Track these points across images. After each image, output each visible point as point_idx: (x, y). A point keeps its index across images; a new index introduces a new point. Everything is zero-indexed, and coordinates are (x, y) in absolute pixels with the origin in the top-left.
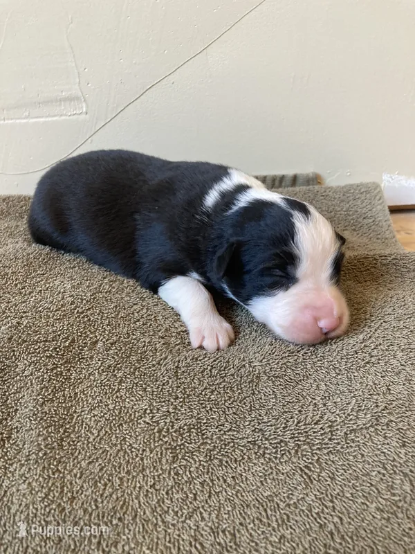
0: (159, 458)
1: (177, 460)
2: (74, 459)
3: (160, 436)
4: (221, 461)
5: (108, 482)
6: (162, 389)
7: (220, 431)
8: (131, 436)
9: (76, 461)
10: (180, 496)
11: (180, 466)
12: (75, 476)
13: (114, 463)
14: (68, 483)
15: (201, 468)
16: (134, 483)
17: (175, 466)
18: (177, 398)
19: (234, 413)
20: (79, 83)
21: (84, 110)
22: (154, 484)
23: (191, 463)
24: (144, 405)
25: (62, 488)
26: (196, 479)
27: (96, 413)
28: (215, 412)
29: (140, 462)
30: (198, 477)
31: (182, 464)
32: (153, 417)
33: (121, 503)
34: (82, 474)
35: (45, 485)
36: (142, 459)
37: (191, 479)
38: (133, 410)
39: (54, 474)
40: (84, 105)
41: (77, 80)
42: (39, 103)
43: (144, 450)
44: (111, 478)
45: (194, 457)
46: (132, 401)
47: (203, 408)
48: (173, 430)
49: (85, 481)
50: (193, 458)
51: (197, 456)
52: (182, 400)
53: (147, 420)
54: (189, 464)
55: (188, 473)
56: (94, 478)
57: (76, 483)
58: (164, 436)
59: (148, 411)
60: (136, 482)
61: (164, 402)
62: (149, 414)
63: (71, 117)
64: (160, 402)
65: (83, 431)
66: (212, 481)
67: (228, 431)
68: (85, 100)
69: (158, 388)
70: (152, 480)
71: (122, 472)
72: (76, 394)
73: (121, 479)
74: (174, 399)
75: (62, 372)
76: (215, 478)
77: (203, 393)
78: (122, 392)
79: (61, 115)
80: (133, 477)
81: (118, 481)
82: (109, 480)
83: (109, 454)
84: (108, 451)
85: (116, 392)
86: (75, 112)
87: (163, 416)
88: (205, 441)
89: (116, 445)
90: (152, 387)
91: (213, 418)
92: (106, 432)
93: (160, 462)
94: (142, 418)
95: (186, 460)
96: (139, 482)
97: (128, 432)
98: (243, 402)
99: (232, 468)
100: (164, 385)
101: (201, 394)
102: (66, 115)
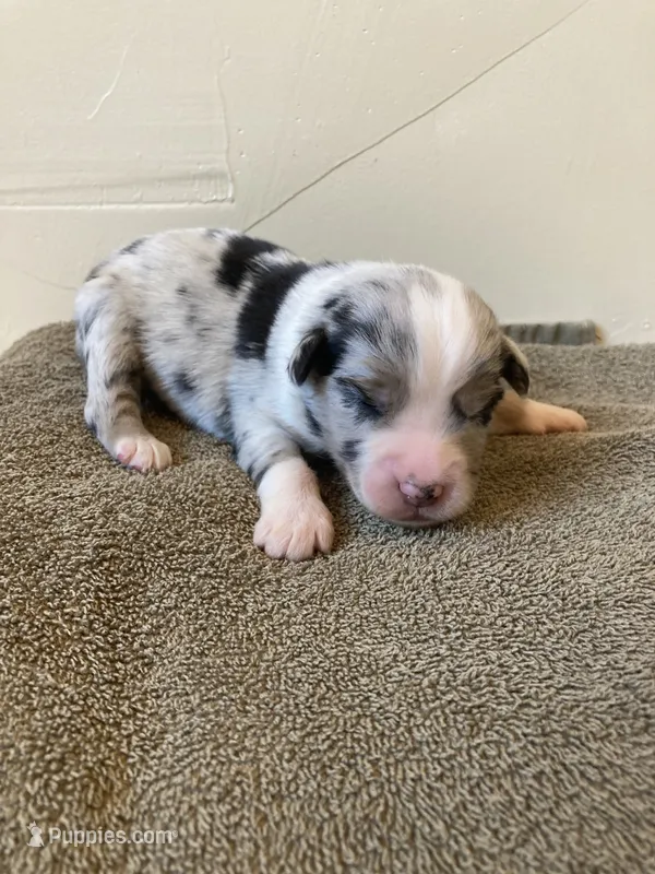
0: (443, 728)
1: (478, 733)
2: (272, 731)
3: (435, 694)
4: (565, 735)
5: (347, 769)
6: (416, 619)
7: (547, 687)
8: (379, 694)
9: (277, 732)
10: (497, 797)
11: (487, 743)
12: (280, 757)
13: (356, 736)
14: (268, 770)
15: (530, 747)
16: (400, 772)
17: (479, 741)
18: (449, 631)
19: (565, 659)
20: (228, 151)
21: (230, 195)
22: (442, 775)
23: (507, 737)
24: (391, 648)
25: (257, 779)
26: (523, 769)
27: (303, 661)
28: (528, 656)
29: (407, 735)
30: (527, 765)
31: (490, 738)
32: (414, 666)
33: (381, 809)
34: (293, 753)
35: (223, 774)
36: (410, 731)
37: (514, 768)
38: (372, 658)
39: (236, 754)
40: (231, 187)
41: (225, 146)
42: (161, 181)
43: (410, 716)
44: (352, 761)
45: (512, 727)
46: (367, 643)
47: (505, 648)
48: (459, 682)
49: (301, 767)
50: (509, 730)
51: (518, 727)
52: (459, 633)
53: (403, 668)
54: (503, 740)
55: (505, 755)
56: (319, 760)
57: (283, 769)
58: (444, 694)
59: (401, 658)
60: (404, 771)
61: (426, 640)
62: (402, 662)
63: (209, 204)
64: (419, 642)
65: (282, 687)
66: (556, 773)
67: (562, 689)
68: (233, 180)
69: (408, 619)
70: (437, 766)
71: (373, 752)
73: (374, 763)
74: (444, 633)
76: (559, 768)
78: (345, 633)
79: (193, 201)
80: (397, 761)
81: (368, 765)
82: (349, 765)
83: (341, 722)
84: (338, 718)
85: (333, 633)
87: (431, 663)
88: (526, 701)
89: (351, 708)
90: (396, 620)
91: (528, 667)
92: (329, 688)
93: (446, 734)
94: (391, 668)
95: (497, 732)
96: (411, 770)
97: (371, 687)
99: (590, 750)
100: (417, 612)
102: (200, 201)
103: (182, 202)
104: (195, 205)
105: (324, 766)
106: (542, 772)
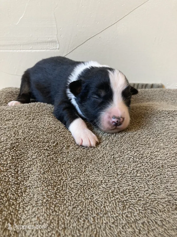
0: (115, 207)
1: (125, 209)
2: (64, 205)
3: (113, 195)
4: (151, 210)
5: (85, 219)
6: (108, 170)
7: (147, 194)
8: (96, 194)
9: (65, 206)
11: (128, 212)
12: (66, 215)
13: (89, 208)
14: (62, 219)
15: (141, 214)
16: (101, 221)
17: (125, 212)
18: (118, 175)
19: (152, 184)
20: (57, 35)
21: (58, 48)
22: (114, 222)
23: (134, 210)
24: (101, 178)
25: (58, 221)
26: (138, 221)
27: (74, 181)
28: (141, 183)
29: (104, 209)
30: (140, 219)
31: (129, 211)
32: (107, 185)
34: (69, 213)
35: (48, 219)
36: (105, 207)
37: (136, 220)
38: (95, 181)
39: (53, 212)
40: (58, 45)
41: (56, 33)
42: (38, 43)
43: (105, 202)
44: (87, 217)
45: (135, 207)
46: (93, 176)
47: (134, 180)
48: (120, 192)
49: (72, 218)
50: (135, 208)
51: (137, 207)
52: (121, 176)
53: (104, 186)
54: (133, 211)
55: (133, 216)
56: (77, 216)
57: (66, 219)
58: (116, 195)
59: (103, 182)
60: (102, 220)
61: (111, 176)
62: (104, 183)
63: (52, 50)
64: (109, 177)
65: (67, 190)
66: (148, 222)
67: (151, 194)
68: (59, 43)
69: (106, 169)
70: (113, 219)
71: (93, 214)
72: (62, 170)
73: (94, 218)
74: (116, 175)
75: (53, 158)
76: (150, 221)
77: (132, 172)
78: (87, 173)
79: (47, 49)
80: (101, 217)
81: (92, 219)
82: (86, 218)
83: (84, 203)
84: (84, 202)
85: (84, 172)
86: (53, 48)
87: (112, 184)
88: (140, 199)
89: (88, 199)
90: (102, 169)
91: (141, 187)
92: (81, 192)
93: (116, 209)
94: (100, 185)
95: (131, 209)
96: (105, 220)
97: (94, 192)
98: (156, 178)
99: (159, 215)
100: (108, 168)
101: (131, 173)
102: (49, 49)
103: (44, 49)
104: (48, 50)
105: (78, 218)
106: (144, 222)
